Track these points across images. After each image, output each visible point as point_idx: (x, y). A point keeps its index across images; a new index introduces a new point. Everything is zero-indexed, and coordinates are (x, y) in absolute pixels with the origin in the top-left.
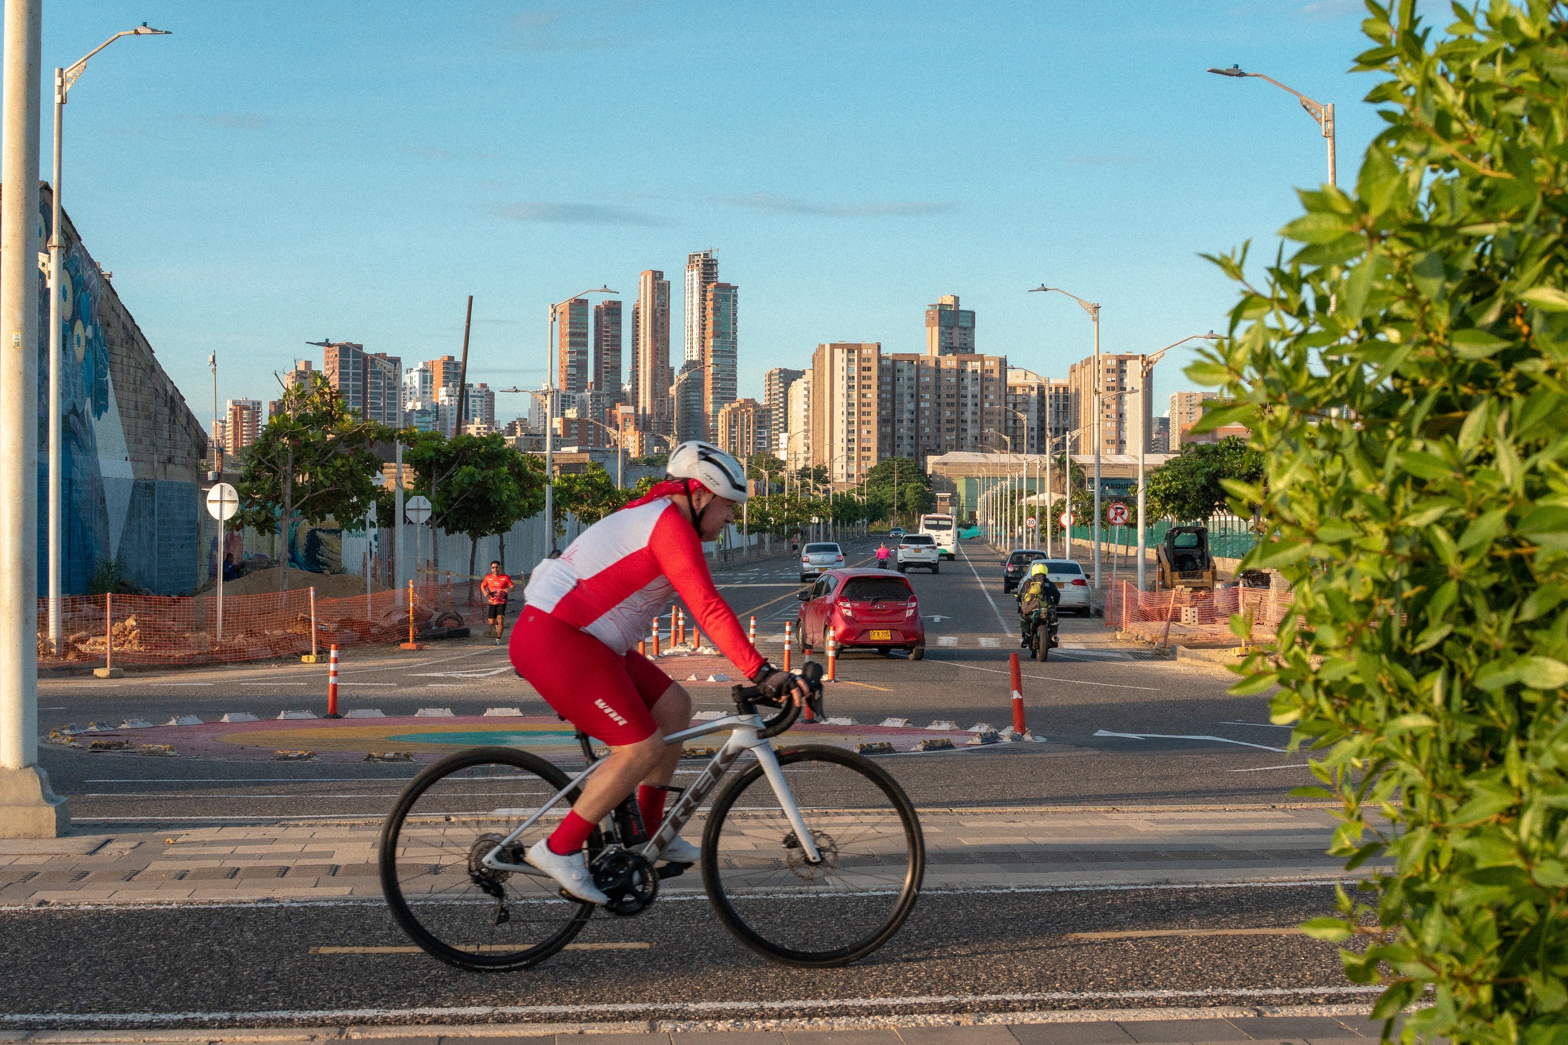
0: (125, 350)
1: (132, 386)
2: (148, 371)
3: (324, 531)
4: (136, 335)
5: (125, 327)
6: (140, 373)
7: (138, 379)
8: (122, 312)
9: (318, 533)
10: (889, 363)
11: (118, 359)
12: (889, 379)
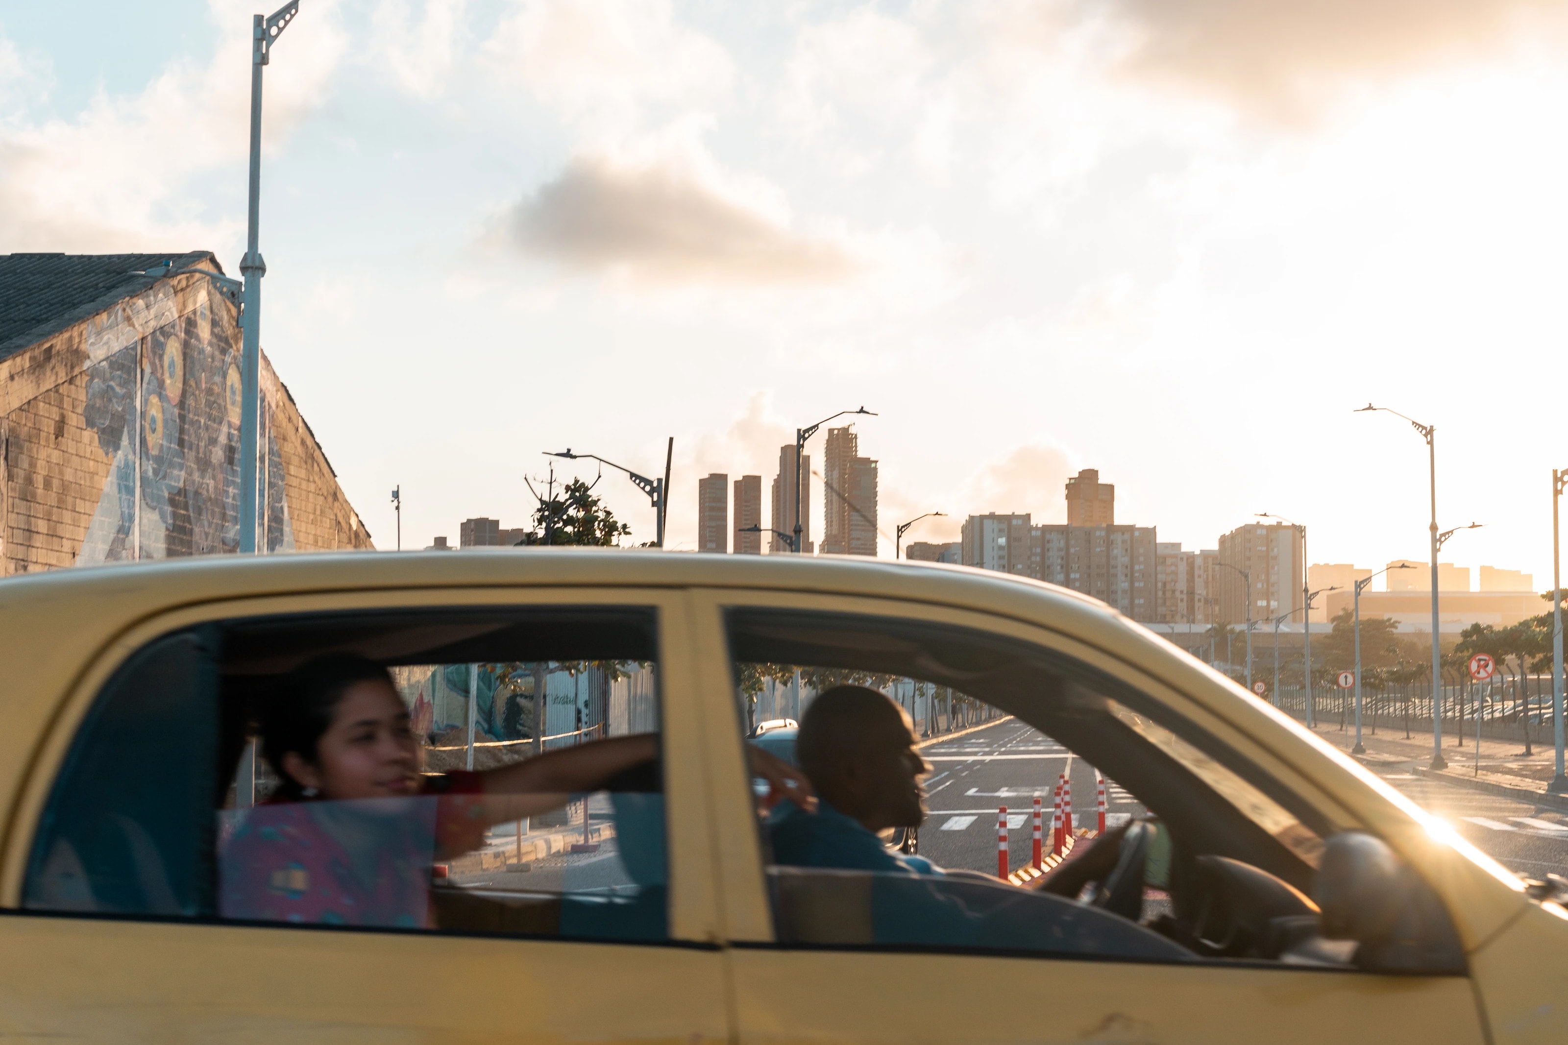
0: (304, 471)
1: (311, 517)
2: (330, 499)
3: (526, 697)
4: (317, 453)
5: (303, 442)
6: (321, 499)
7: (318, 508)
8: (301, 424)
9: (518, 699)
10: (1039, 533)
11: (294, 482)
12: (1038, 550)
